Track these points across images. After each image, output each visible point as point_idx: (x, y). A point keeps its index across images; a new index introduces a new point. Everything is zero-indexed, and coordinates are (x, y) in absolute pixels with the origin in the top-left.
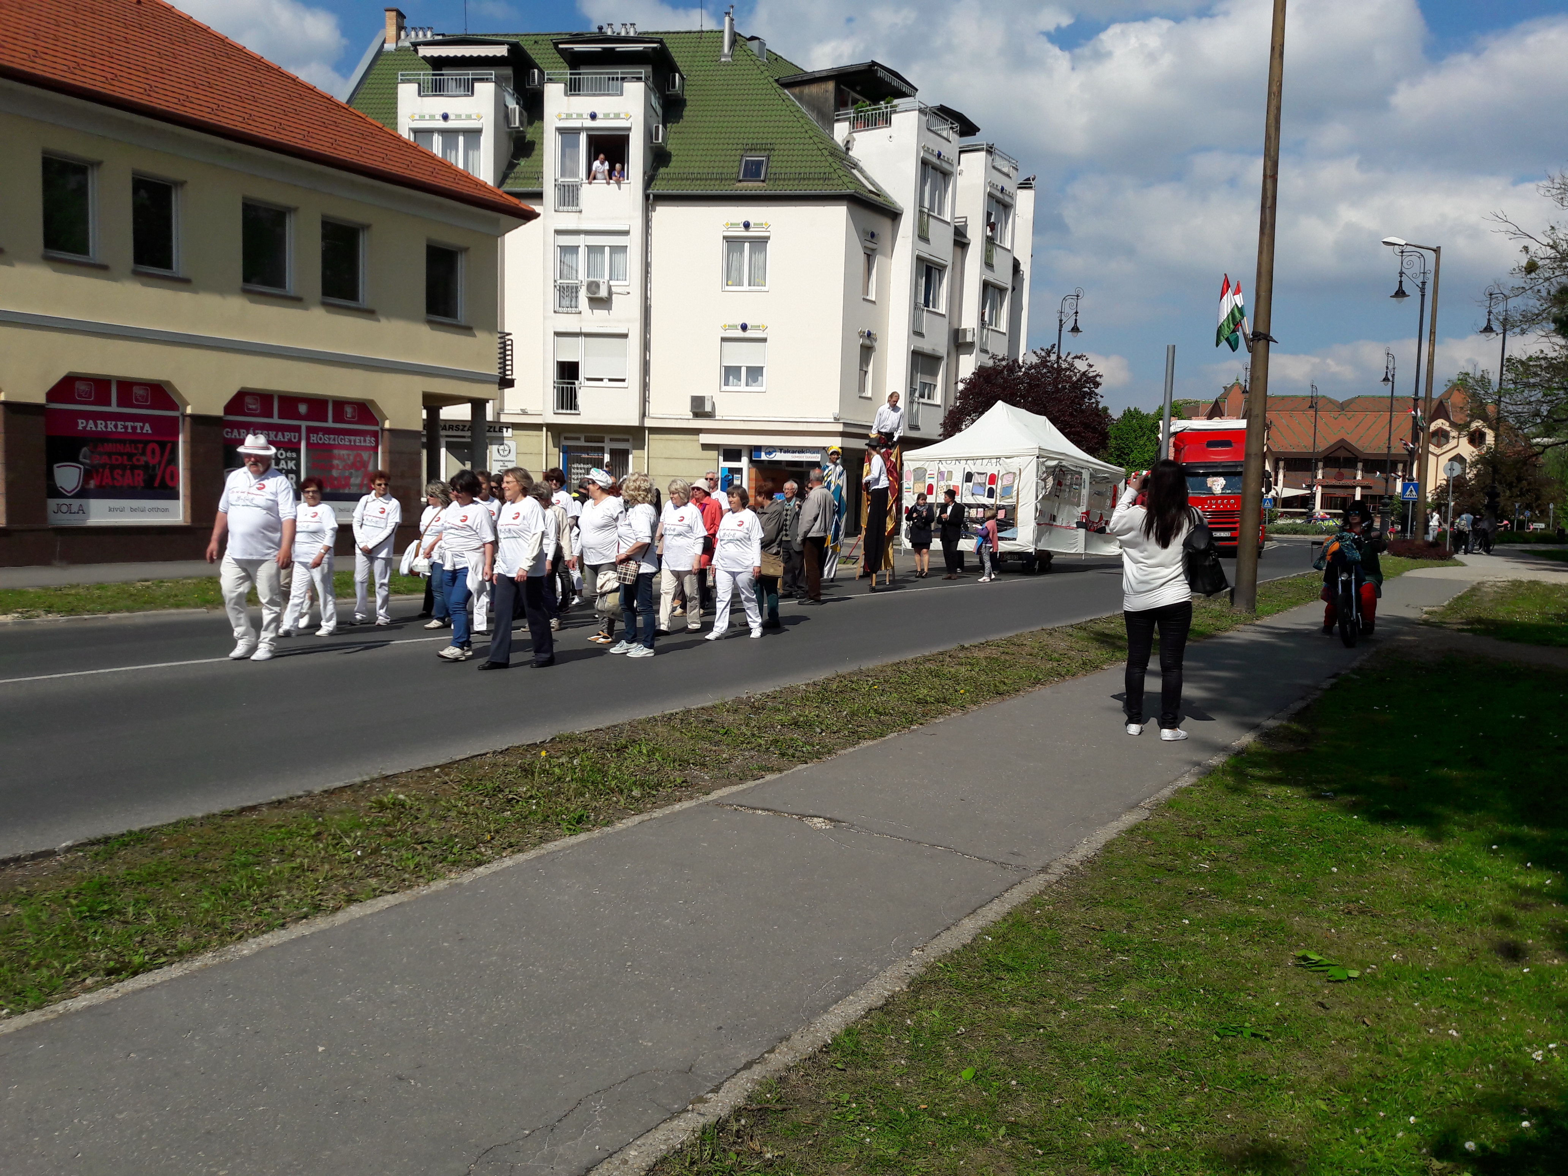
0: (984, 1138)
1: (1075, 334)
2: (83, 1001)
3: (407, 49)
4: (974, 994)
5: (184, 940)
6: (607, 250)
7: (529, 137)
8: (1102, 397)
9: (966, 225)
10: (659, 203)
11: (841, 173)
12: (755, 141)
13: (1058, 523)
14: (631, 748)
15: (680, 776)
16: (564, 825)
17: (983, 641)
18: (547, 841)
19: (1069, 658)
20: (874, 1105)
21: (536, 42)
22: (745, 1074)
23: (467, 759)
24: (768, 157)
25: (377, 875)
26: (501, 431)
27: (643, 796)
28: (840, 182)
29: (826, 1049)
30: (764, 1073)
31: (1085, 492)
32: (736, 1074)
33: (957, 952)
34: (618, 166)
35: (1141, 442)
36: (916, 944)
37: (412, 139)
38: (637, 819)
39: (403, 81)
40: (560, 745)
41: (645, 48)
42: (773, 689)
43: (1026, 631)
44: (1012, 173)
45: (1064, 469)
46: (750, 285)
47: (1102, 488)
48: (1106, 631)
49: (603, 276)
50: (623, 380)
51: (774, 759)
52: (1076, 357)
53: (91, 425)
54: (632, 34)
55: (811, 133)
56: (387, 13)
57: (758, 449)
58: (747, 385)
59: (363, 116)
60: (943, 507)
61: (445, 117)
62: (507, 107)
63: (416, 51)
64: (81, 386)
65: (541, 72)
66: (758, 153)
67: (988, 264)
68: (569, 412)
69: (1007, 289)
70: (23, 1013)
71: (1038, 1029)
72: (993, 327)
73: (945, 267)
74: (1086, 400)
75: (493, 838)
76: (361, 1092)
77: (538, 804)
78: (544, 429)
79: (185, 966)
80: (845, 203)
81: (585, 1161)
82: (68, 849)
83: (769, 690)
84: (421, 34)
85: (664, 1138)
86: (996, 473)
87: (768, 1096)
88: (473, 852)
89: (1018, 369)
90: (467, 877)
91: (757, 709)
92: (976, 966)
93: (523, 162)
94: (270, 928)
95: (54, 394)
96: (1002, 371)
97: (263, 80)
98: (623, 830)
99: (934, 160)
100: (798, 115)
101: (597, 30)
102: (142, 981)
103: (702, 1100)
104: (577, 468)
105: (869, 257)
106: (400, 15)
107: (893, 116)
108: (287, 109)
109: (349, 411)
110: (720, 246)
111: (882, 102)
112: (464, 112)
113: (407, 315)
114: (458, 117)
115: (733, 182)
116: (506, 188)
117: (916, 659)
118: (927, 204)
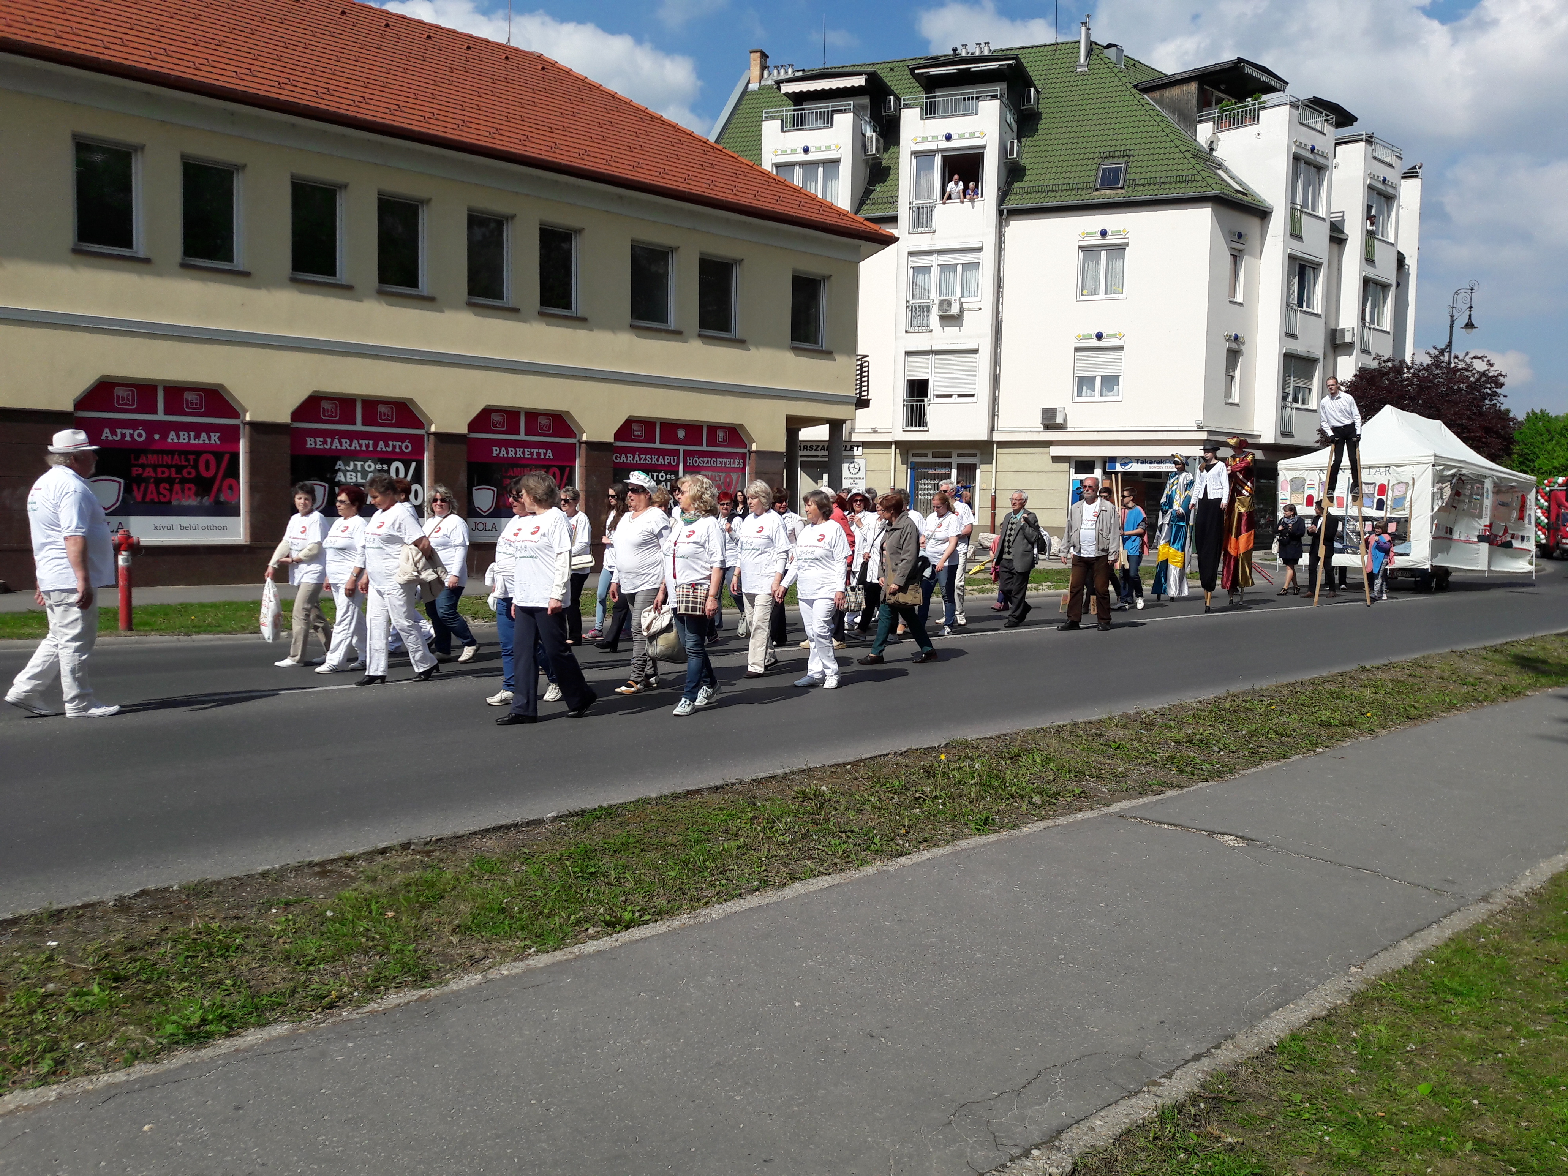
0: (1450, 1150)
1: (1469, 330)
2: (591, 947)
3: (770, 87)
4: (1421, 1015)
5: (661, 902)
6: (959, 267)
7: (884, 163)
8: (1505, 396)
9: (1343, 220)
10: (1013, 218)
11: (1203, 174)
12: (1113, 149)
13: (1456, 536)
14: (1025, 757)
15: (1078, 787)
16: (972, 825)
17: (1386, 662)
18: (959, 839)
19: (1486, 682)
20: (1328, 1108)
21: (891, 69)
22: (1195, 1065)
23: (871, 758)
24: (1127, 163)
25: (811, 858)
26: (851, 449)
27: (1043, 804)
28: (1205, 184)
29: (1272, 1050)
30: (1213, 1066)
31: (1488, 502)
32: (1185, 1064)
33: (1399, 972)
34: (972, 184)
35: (1550, 447)
36: (1354, 962)
37: (775, 172)
38: (1042, 825)
39: (767, 119)
40: (954, 751)
41: (1000, 65)
42: (1160, 706)
43: (1433, 652)
44: (1395, 162)
45: (1463, 478)
46: (1106, 294)
47: (1507, 498)
48: (1526, 655)
49: (954, 293)
50: (973, 395)
51: (1173, 775)
52: (1475, 357)
53: (503, 451)
54: (986, 53)
55: (1172, 136)
56: (752, 55)
57: (1113, 460)
58: (1102, 395)
59: (736, 156)
60: (1315, 520)
61: (806, 150)
62: (864, 135)
63: (779, 89)
64: (495, 417)
65: (898, 99)
66: (1116, 160)
67: (1369, 260)
68: (917, 428)
69: (1390, 285)
70: (548, 952)
71: (1496, 1053)
72: (1375, 326)
73: (1320, 265)
74: (1487, 402)
75: (907, 833)
76: (839, 1044)
77: (944, 804)
78: (893, 446)
79: (668, 924)
80: (1210, 204)
81: (1055, 1124)
82: (554, 819)
83: (1157, 707)
84: (782, 71)
85: (1125, 1112)
86: (1386, 484)
87: (1221, 1087)
88: (891, 843)
89: (1406, 370)
90: (892, 865)
91: (1149, 725)
92: (1420, 988)
93: (878, 188)
94: (731, 898)
95: (473, 426)
96: (1387, 374)
97: (648, 130)
98: (1030, 834)
99: (1307, 154)
100: (1158, 119)
101: (952, 52)
102: (635, 933)
103: (1155, 1083)
104: (924, 484)
105: (1236, 258)
106: (764, 56)
107: (1261, 113)
108: (669, 155)
109: (721, 434)
110: (1074, 257)
111: (1249, 99)
112: (823, 144)
113: (771, 343)
114: (818, 149)
115: (1089, 191)
116: (863, 214)
117: (1314, 679)
118: (1299, 200)
